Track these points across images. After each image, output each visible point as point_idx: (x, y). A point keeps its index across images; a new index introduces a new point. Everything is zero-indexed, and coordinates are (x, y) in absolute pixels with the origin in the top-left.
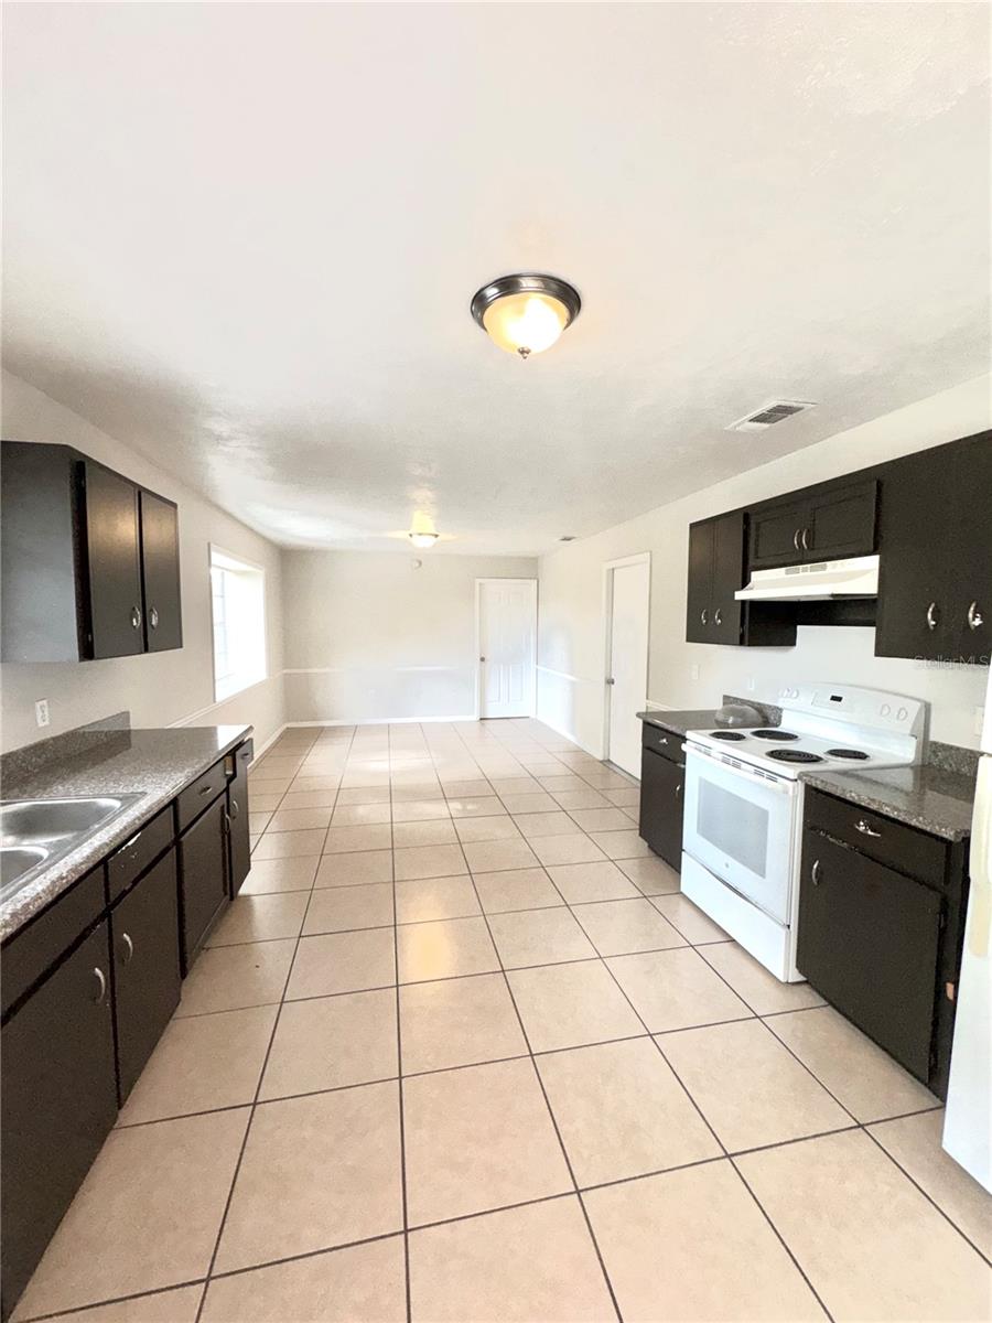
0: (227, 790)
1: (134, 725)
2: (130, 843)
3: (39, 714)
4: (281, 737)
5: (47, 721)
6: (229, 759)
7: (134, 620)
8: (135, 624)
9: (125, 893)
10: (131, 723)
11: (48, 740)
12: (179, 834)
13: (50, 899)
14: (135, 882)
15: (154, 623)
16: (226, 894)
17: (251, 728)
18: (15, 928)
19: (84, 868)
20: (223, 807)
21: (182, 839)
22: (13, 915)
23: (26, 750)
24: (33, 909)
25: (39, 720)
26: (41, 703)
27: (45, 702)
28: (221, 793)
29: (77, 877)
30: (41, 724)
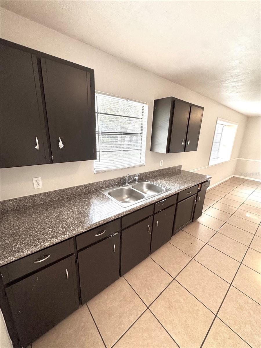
0: (197, 194)
1: (182, 169)
2: (162, 201)
3: (161, 163)
4: (230, 179)
5: (162, 165)
6: (200, 185)
7: (183, 143)
8: (182, 144)
9: (159, 212)
10: (182, 168)
11: (161, 169)
12: (178, 202)
13: (139, 209)
14: (163, 210)
15: (188, 144)
16: (191, 220)
17: (211, 178)
18: (130, 212)
19: (148, 204)
20: (195, 198)
21: (178, 203)
22: (130, 209)
23: (156, 171)
24: (134, 210)
25: (161, 164)
26: (161, 161)
27: (162, 161)
28: (195, 194)
29: (146, 206)
30: (161, 165)
